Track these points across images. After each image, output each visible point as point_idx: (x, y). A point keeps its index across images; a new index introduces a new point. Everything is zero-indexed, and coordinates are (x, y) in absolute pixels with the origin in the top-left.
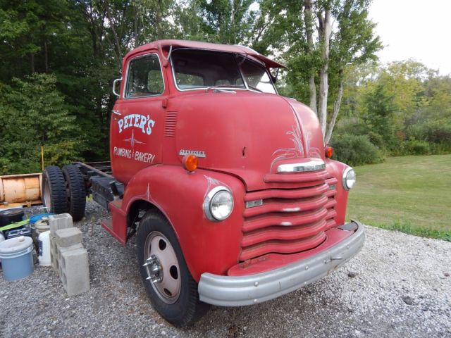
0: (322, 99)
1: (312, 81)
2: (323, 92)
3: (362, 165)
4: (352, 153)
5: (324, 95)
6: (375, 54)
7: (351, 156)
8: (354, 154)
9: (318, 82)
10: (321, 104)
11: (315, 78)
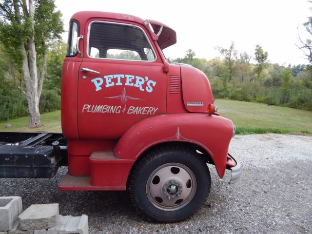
0: (32, 62)
1: (23, 46)
2: (32, 56)
3: (55, 110)
4: (47, 103)
5: (34, 59)
6: (60, 34)
7: (47, 105)
8: (49, 104)
9: (27, 48)
10: (32, 66)
11: (25, 44)
